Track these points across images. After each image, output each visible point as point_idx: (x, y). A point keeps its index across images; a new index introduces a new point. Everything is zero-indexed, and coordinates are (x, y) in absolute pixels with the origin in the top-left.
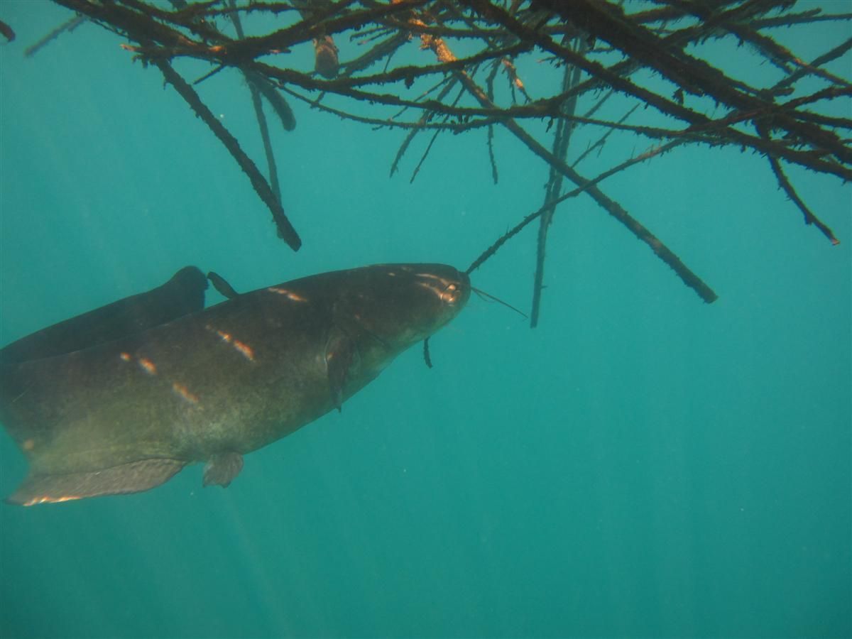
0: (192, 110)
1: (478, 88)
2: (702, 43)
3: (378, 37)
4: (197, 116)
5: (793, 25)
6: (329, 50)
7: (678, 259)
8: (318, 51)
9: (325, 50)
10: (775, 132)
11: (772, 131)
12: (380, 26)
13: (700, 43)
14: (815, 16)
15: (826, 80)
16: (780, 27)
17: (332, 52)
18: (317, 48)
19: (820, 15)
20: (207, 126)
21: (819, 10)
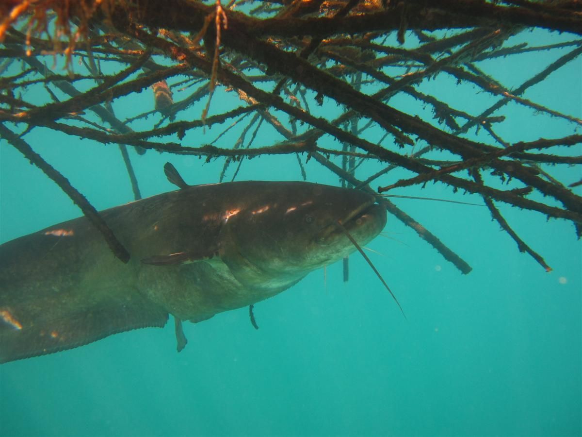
0: (27, 159)
1: (273, 117)
2: (434, 78)
3: (193, 84)
4: (31, 163)
5: (507, 56)
6: (165, 94)
7: (439, 240)
8: (157, 95)
9: (162, 94)
10: (484, 170)
11: (481, 169)
12: (191, 77)
13: (431, 78)
14: (523, 48)
15: (530, 108)
16: (498, 58)
17: (167, 95)
18: (156, 92)
19: (527, 47)
20: (41, 171)
21: (525, 44)
